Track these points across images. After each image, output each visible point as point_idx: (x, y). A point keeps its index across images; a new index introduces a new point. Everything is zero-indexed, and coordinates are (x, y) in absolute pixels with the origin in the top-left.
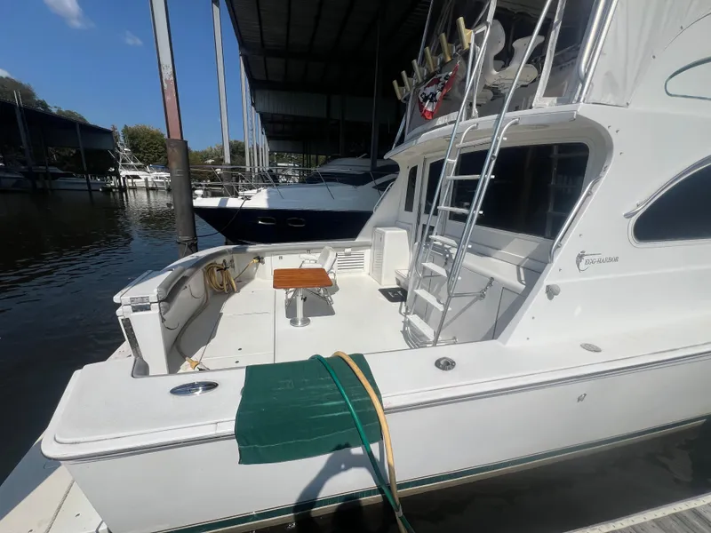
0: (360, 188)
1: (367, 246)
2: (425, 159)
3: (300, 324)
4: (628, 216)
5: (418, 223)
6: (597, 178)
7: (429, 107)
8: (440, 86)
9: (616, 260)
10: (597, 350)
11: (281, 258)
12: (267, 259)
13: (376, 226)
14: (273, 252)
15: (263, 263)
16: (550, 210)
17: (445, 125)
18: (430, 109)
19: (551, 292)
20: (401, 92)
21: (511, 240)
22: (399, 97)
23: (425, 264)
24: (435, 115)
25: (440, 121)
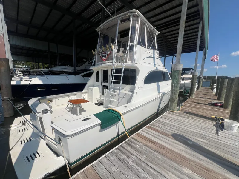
0: (77, 76)
1: (86, 93)
2: (101, 69)
3: (79, 115)
4: (143, 80)
5: (101, 85)
6: (138, 74)
7: (104, 58)
8: (106, 54)
9: (142, 87)
10: (143, 101)
11: (59, 99)
12: (53, 100)
13: (89, 87)
14: (56, 98)
15: (52, 102)
16: (130, 80)
17: (108, 63)
18: (104, 59)
19: (136, 93)
20: (94, 53)
21: (126, 86)
22: (94, 54)
23: (111, 93)
24: (106, 60)
25: (107, 62)
